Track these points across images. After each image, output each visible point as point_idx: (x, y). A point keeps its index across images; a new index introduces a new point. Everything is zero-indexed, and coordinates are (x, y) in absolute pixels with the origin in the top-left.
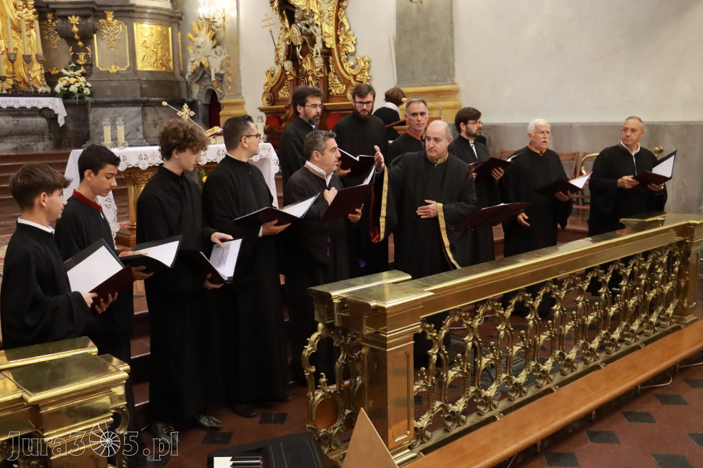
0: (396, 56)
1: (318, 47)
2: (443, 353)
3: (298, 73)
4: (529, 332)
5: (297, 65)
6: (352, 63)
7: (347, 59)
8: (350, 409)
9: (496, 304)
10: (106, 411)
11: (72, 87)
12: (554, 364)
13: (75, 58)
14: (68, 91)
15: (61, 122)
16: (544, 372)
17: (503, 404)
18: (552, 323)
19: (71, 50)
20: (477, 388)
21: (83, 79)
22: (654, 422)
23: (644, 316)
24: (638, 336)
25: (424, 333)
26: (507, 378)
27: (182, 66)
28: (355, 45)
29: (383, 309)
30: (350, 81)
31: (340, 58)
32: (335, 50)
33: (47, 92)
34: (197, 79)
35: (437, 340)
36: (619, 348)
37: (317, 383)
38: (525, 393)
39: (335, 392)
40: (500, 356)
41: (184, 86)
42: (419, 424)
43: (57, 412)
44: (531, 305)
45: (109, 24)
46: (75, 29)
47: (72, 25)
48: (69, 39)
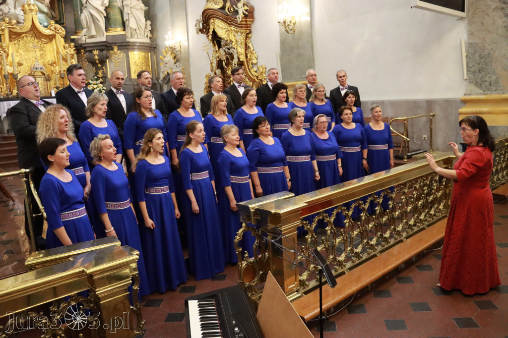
0: (281, 65)
1: (235, 61)
2: (314, 237)
3: (224, 76)
4: (362, 223)
5: (223, 71)
6: (255, 69)
7: (253, 67)
8: (262, 271)
9: (343, 208)
10: (128, 277)
12: (377, 241)
13: (97, 73)
16: (371, 245)
17: (349, 265)
18: (375, 218)
20: (334, 256)
21: (101, 85)
22: (433, 270)
23: (427, 210)
24: (424, 222)
25: (303, 227)
26: (351, 249)
27: (157, 74)
28: (257, 59)
29: (279, 214)
30: (254, 80)
31: (248, 66)
32: (246, 62)
34: (165, 82)
35: (311, 230)
36: (414, 229)
37: (243, 257)
38: (361, 257)
39: (254, 262)
40: (346, 238)
41: (158, 86)
42: (301, 278)
43: (102, 278)
44: (363, 208)
45: (115, 54)
46: (97, 57)
47: (95, 55)
48: (93, 63)
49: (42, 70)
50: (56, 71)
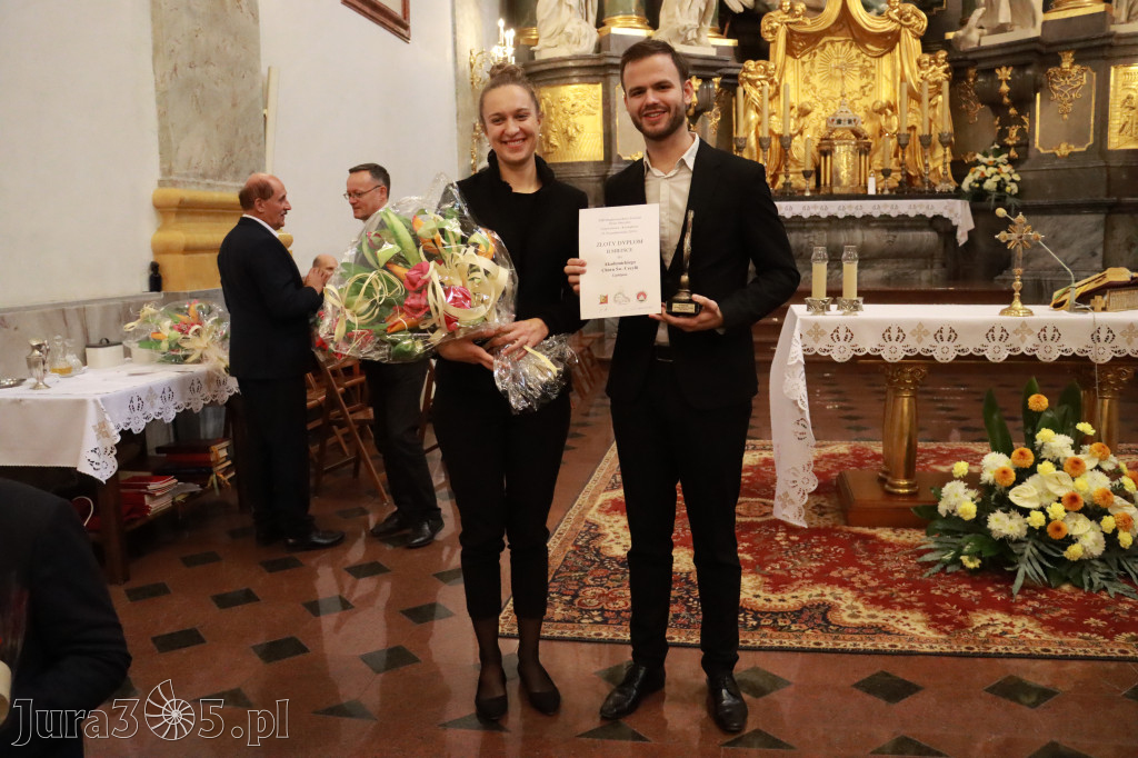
11: (988, 182)
13: (1003, 134)
14: (981, 188)
15: (962, 238)
19: (997, 123)
21: (1006, 169)
33: (949, 191)
45: (1065, 74)
46: (1005, 88)
47: (1001, 81)
48: (995, 105)
49: (853, 125)
50: (891, 128)
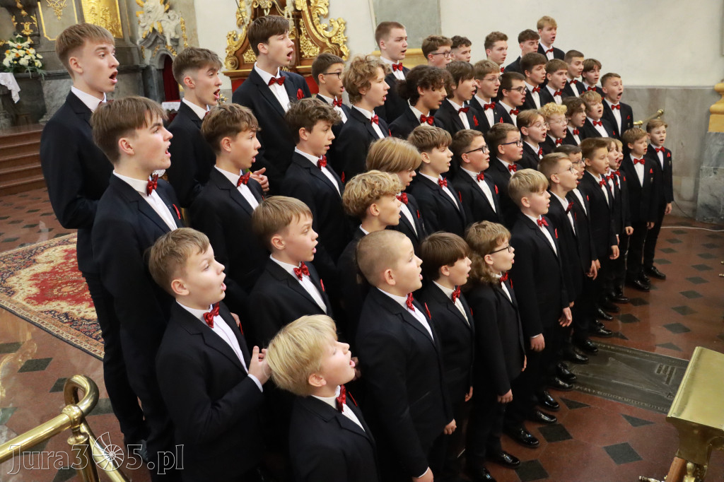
1: (289, 10)
6: (326, 25)
7: (320, 21)
11: (22, 59)
13: (20, 28)
14: (18, 64)
15: (16, 98)
19: (14, 20)
21: (32, 51)
27: (131, 32)
28: (327, 7)
30: (324, 43)
31: (312, 20)
32: (307, 12)
34: (148, 45)
41: (135, 52)
48: (12, 8)
